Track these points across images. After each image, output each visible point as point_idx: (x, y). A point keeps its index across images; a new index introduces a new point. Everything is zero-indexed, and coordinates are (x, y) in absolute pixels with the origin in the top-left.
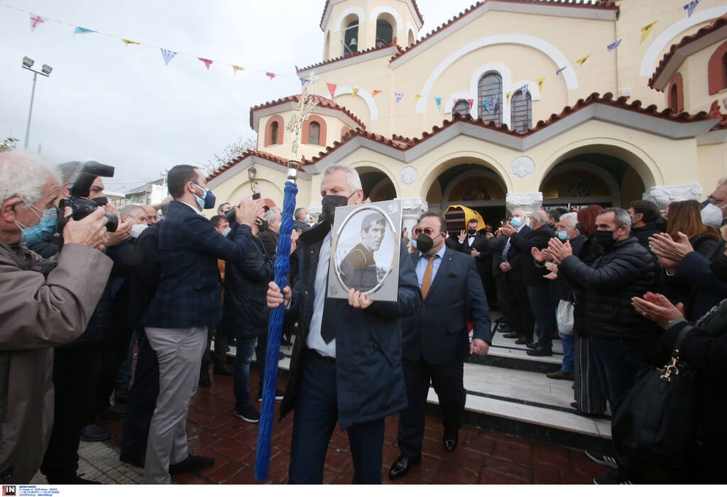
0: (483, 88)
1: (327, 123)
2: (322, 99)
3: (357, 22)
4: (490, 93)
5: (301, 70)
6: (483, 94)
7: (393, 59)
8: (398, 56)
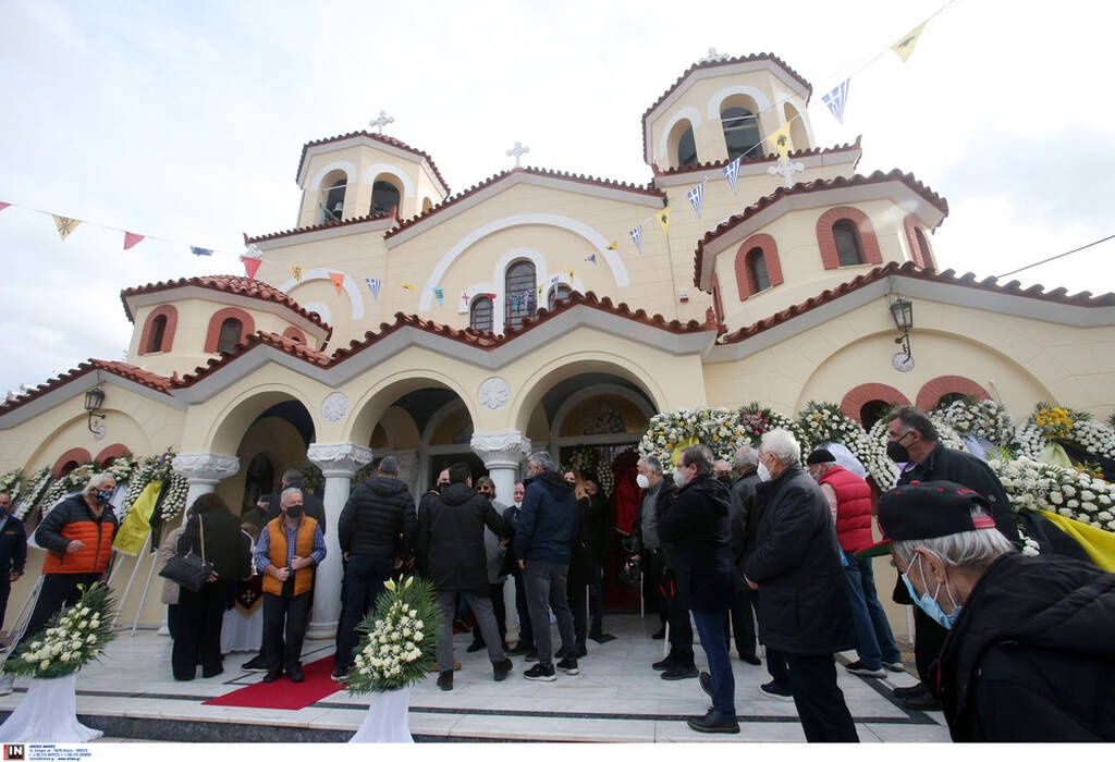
0: (513, 281)
1: (256, 321)
2: (262, 288)
3: (344, 182)
4: (522, 287)
5: (252, 241)
6: (513, 288)
7: (389, 235)
8: (396, 231)
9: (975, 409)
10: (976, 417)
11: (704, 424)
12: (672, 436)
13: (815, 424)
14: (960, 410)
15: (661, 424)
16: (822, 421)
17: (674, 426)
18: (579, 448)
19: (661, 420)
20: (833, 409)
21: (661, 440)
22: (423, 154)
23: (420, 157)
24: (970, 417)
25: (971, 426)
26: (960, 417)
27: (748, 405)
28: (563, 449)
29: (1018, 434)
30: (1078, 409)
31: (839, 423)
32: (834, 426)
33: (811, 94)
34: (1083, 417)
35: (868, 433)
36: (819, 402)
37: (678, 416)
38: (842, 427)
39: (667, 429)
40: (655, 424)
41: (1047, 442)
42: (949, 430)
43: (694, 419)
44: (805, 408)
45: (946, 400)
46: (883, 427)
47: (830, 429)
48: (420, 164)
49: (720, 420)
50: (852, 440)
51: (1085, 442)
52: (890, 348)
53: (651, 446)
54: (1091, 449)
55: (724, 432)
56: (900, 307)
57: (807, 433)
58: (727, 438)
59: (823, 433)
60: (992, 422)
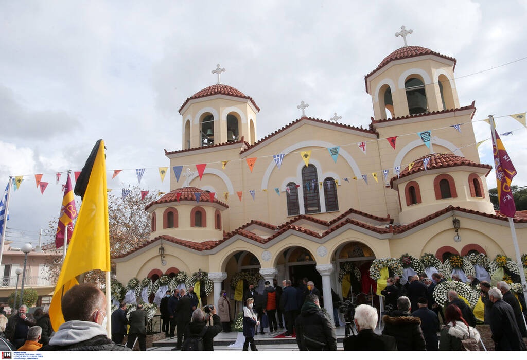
0: (305, 175)
3: (212, 118)
4: (310, 178)
5: (170, 154)
6: (306, 179)
7: (242, 152)
8: (246, 150)
9: (477, 256)
10: (478, 259)
11: (389, 263)
12: (379, 267)
13: (426, 261)
14: (473, 256)
15: (376, 263)
16: (428, 260)
17: (380, 264)
18: (347, 262)
19: (376, 262)
20: (432, 256)
21: (376, 268)
22: (248, 98)
23: (247, 99)
24: (476, 258)
25: (476, 261)
26: (473, 258)
27: (405, 254)
28: (341, 263)
29: (490, 265)
30: (508, 257)
31: (434, 260)
32: (432, 261)
33: (455, 64)
34: (509, 259)
35: (443, 263)
36: (428, 253)
37: (381, 261)
38: (435, 262)
39: (378, 265)
40: (374, 263)
41: (499, 267)
42: (469, 263)
43: (386, 261)
44: (423, 255)
45: (470, 252)
46: (448, 262)
47: (431, 262)
48: (246, 103)
49: (394, 262)
50: (437, 266)
51: (509, 268)
52: (453, 233)
53: (373, 270)
54: (510, 270)
55: (395, 266)
56: (456, 222)
57: (423, 263)
58: (395, 268)
59: (428, 264)
60: (482, 260)
